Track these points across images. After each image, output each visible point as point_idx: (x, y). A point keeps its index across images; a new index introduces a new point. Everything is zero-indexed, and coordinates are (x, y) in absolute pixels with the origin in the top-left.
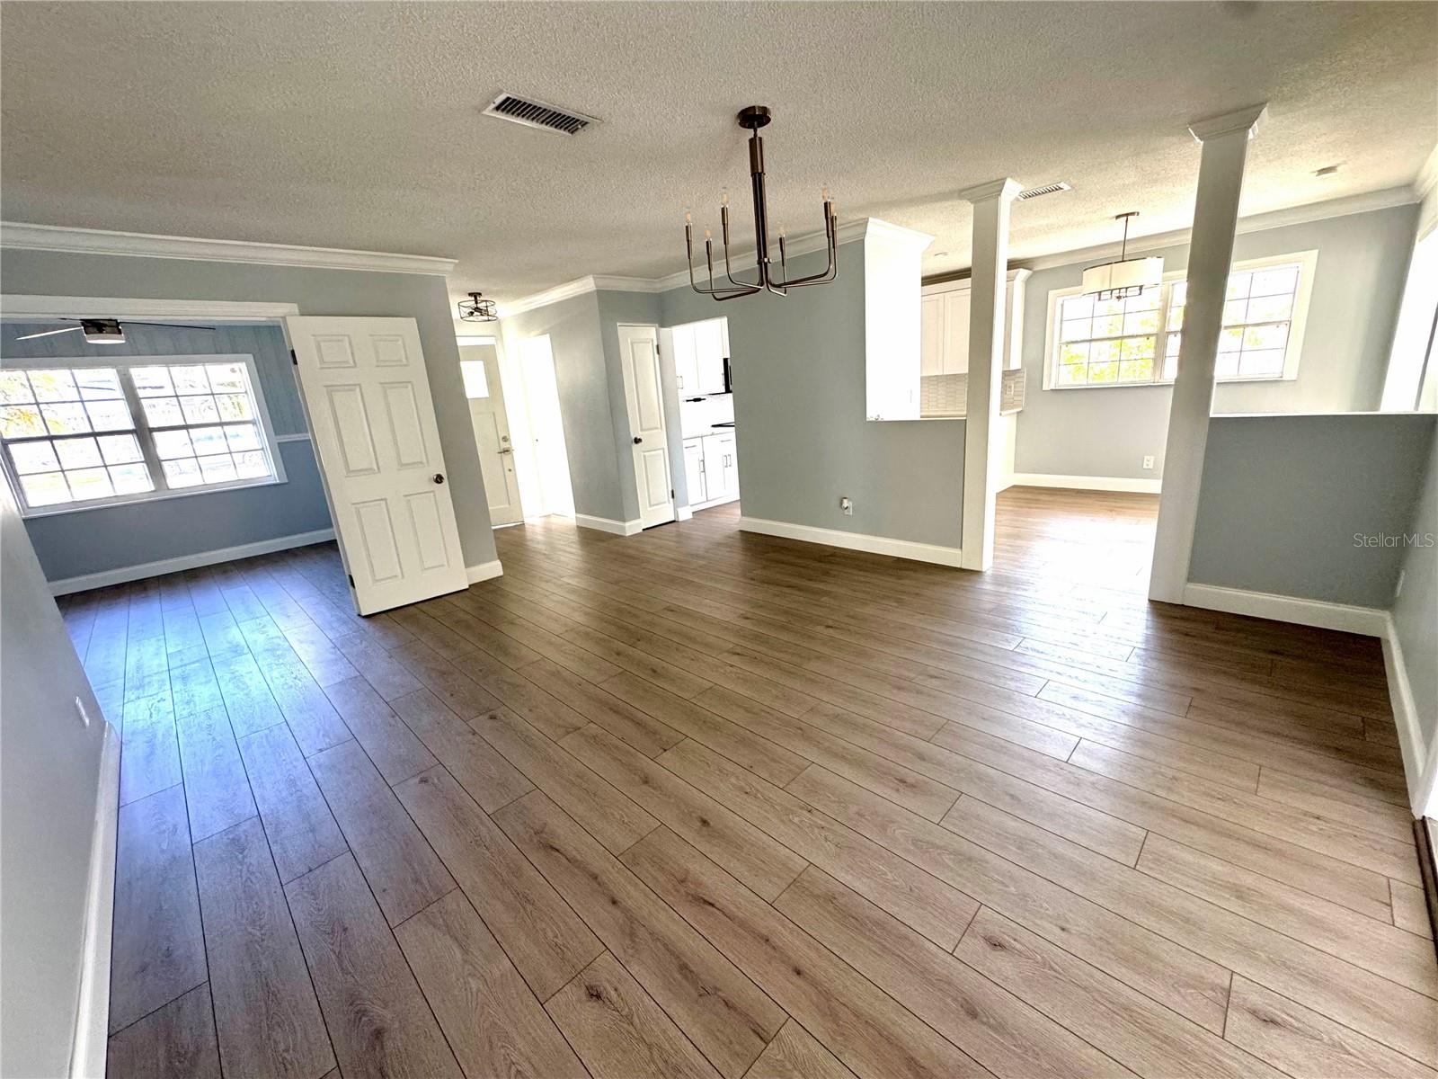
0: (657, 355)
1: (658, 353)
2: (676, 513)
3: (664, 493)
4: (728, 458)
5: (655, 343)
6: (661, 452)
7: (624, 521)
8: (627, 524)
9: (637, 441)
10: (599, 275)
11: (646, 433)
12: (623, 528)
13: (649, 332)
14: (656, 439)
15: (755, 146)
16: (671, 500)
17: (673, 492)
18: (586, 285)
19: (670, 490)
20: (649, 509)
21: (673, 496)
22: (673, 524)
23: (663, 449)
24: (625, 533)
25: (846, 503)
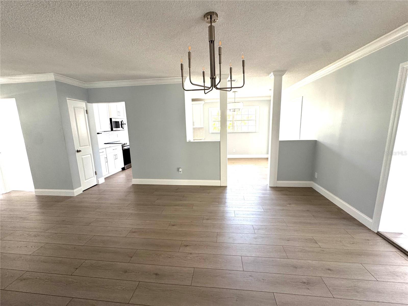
0: (86, 114)
1: (87, 113)
2: (98, 181)
3: (92, 173)
4: (116, 155)
5: (85, 109)
6: (90, 155)
7: (73, 189)
8: (75, 190)
9: (78, 151)
10: (56, 74)
11: (82, 147)
12: (73, 193)
13: (82, 104)
14: (87, 150)
15: (211, 29)
16: (95, 176)
17: (96, 172)
18: (50, 77)
19: (94, 171)
20: (85, 181)
21: (96, 174)
22: (96, 186)
23: (91, 154)
24: (74, 195)
25: (180, 170)
